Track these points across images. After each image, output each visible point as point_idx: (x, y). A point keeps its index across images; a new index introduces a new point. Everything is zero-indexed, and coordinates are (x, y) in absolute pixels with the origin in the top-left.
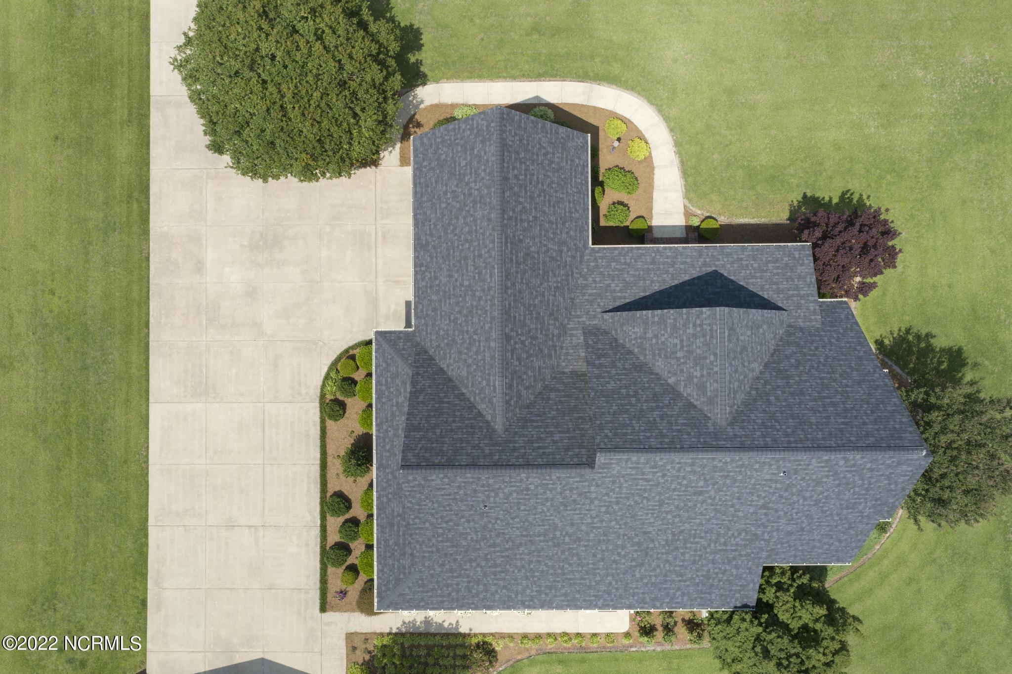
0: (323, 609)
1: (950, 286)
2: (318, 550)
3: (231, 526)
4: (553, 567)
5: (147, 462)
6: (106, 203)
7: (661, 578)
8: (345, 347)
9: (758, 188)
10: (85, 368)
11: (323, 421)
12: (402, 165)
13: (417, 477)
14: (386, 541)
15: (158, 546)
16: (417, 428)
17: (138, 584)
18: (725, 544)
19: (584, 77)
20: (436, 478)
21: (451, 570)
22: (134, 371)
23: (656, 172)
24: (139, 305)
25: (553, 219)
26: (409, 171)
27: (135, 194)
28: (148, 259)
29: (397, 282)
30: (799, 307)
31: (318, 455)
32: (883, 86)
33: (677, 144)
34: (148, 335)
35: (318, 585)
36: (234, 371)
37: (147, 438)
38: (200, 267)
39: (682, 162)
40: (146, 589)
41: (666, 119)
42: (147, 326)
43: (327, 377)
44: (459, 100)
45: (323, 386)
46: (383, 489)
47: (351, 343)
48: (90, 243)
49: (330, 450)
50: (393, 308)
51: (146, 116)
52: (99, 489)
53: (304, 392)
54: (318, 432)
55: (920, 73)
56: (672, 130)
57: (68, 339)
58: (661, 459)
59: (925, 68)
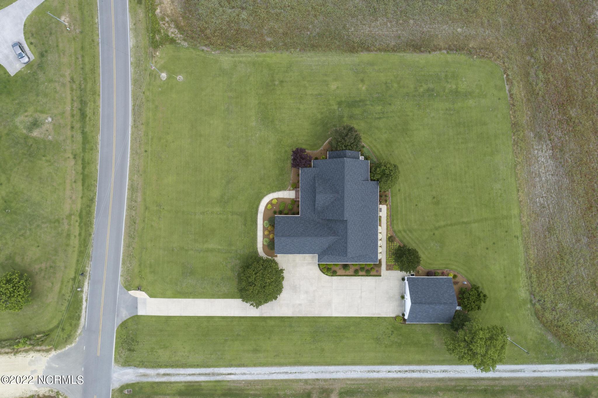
0: (380, 276)
1: (308, 129)
2: (366, 277)
3: (361, 297)
4: (369, 225)
5: (346, 317)
6: (285, 327)
7: (372, 202)
8: (320, 270)
9: (284, 173)
10: (324, 332)
11: (337, 276)
12: (277, 257)
13: (349, 254)
14: (363, 261)
15: (366, 314)
16: (339, 254)
17: (374, 319)
18: (364, 190)
19: (256, 214)
20: (349, 250)
21: (369, 247)
22: (325, 320)
23: (280, 197)
24: (309, 319)
25: (295, 225)
26: (278, 255)
27: (283, 320)
28: (298, 317)
29: (305, 258)
30: (314, 172)
31: (345, 277)
32: (260, 144)
33: (273, 192)
34: (316, 317)
35: (375, 277)
36: (325, 297)
37: (340, 317)
38: (300, 305)
39: (277, 191)
40: (375, 317)
41: (267, 194)
42: (314, 317)
43: (327, 275)
44: (262, 243)
45: (329, 276)
46: (352, 261)
47: (319, 269)
48: (294, 331)
49: (344, 274)
50: (311, 259)
51: (264, 317)
52: (352, 328)
53: (330, 280)
54: (339, 277)
55: (258, 135)
56: (270, 193)
57: (317, 335)
58: (346, 207)
59: (256, 134)
